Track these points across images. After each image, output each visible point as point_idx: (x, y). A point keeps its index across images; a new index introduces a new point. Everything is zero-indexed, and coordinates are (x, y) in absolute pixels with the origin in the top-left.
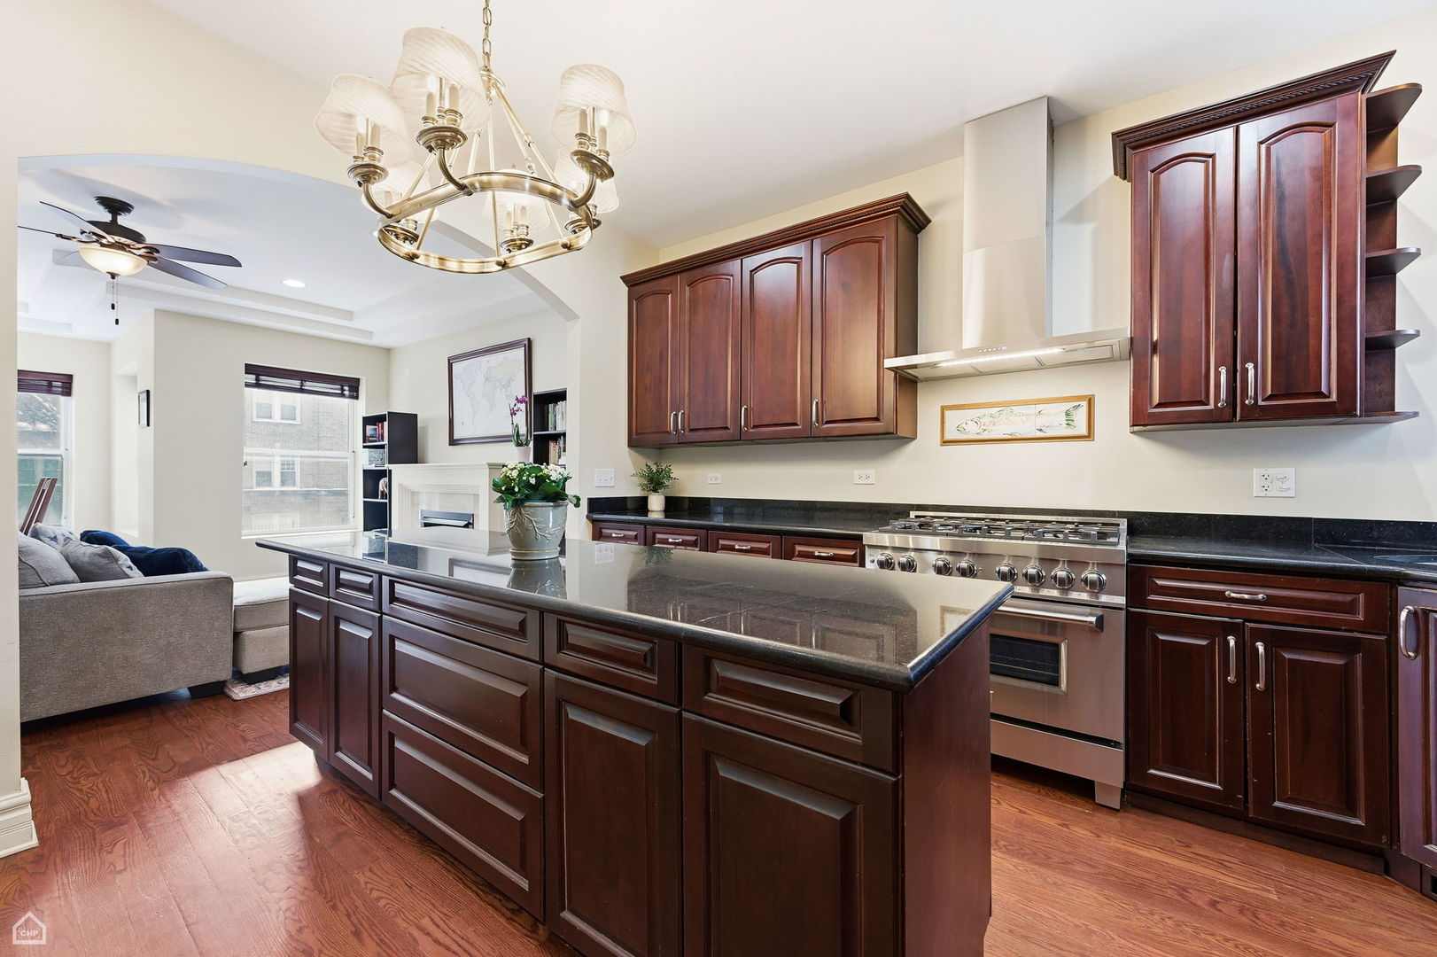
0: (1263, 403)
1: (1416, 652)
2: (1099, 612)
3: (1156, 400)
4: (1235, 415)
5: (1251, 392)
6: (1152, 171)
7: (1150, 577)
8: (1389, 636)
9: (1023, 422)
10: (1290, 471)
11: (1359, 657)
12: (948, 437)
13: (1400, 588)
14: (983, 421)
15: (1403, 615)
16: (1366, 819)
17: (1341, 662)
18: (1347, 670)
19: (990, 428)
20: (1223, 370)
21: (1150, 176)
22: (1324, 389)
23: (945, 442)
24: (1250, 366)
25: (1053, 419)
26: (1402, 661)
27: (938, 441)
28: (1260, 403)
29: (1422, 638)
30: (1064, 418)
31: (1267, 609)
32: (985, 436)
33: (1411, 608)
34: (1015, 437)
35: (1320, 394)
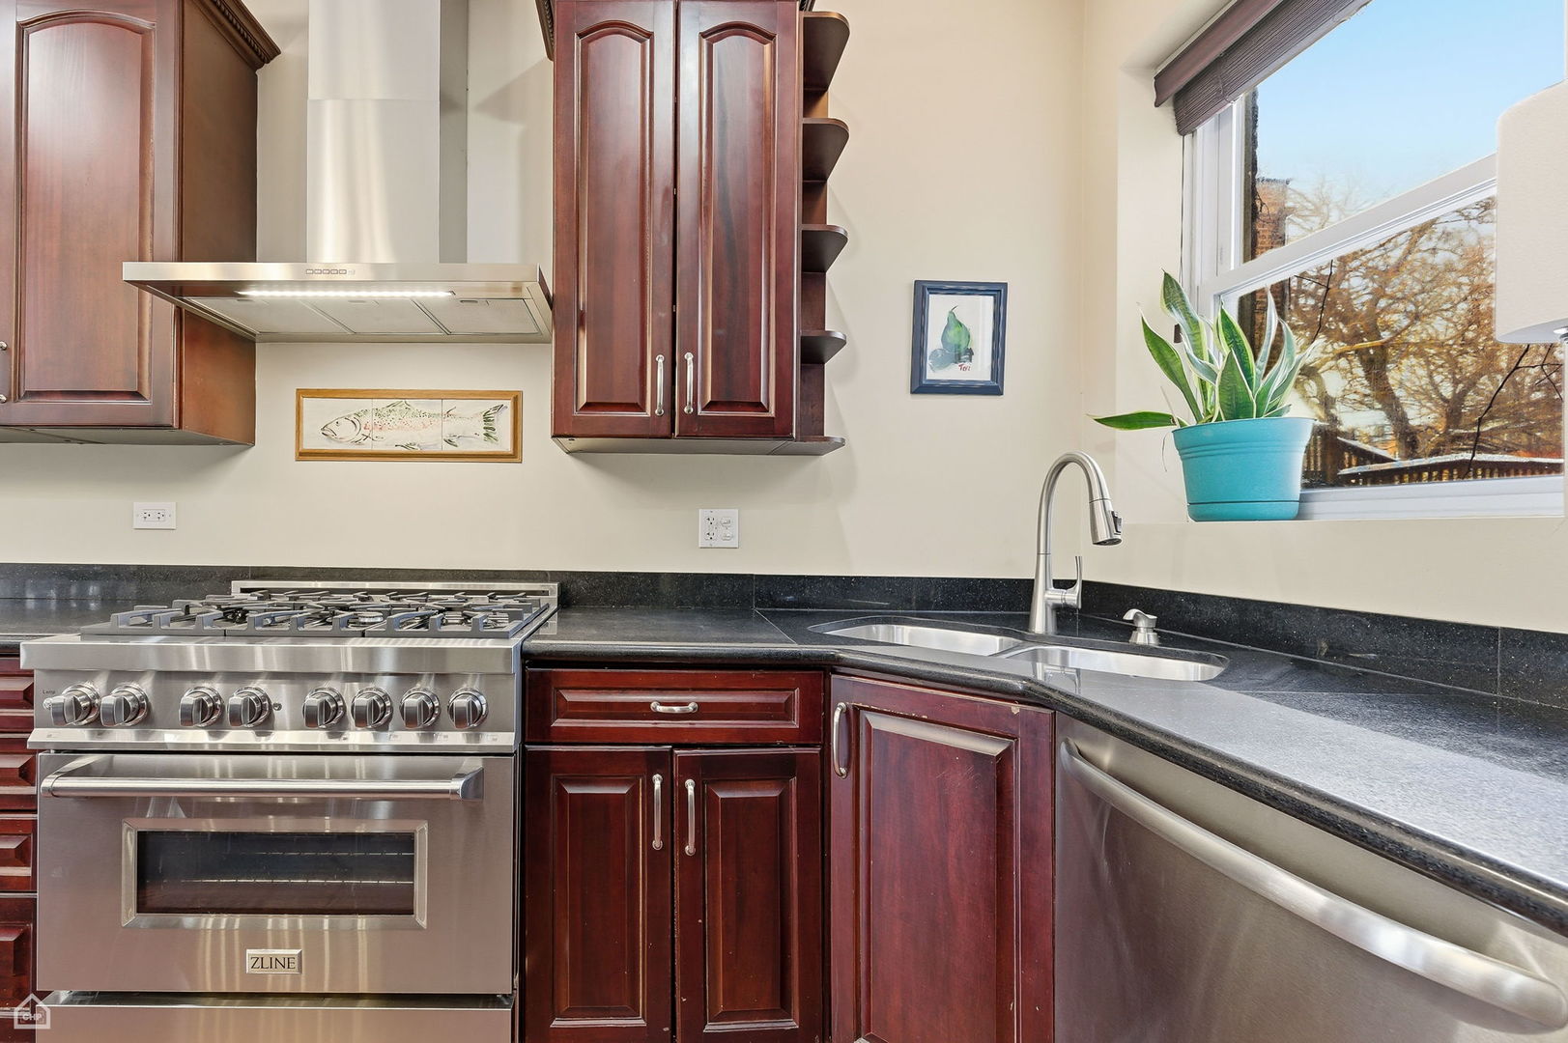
0: (704, 413)
1: (848, 767)
2: (477, 763)
3: (583, 399)
4: (673, 431)
5: (690, 397)
6: (580, 36)
7: (556, 688)
8: (823, 745)
9: (425, 427)
10: (733, 513)
11: (794, 781)
12: (308, 445)
13: (833, 676)
14: (364, 420)
15: (837, 716)
16: (800, 1020)
17: (775, 794)
18: (782, 801)
19: (376, 433)
20: (660, 360)
21: (577, 43)
22: (763, 400)
23: (304, 455)
24: (689, 357)
25: (466, 425)
26: (834, 781)
27: (292, 453)
28: (700, 412)
29: (854, 747)
30: (483, 424)
31: (699, 724)
32: (368, 446)
33: (842, 704)
34: (413, 451)
35: (758, 406)
